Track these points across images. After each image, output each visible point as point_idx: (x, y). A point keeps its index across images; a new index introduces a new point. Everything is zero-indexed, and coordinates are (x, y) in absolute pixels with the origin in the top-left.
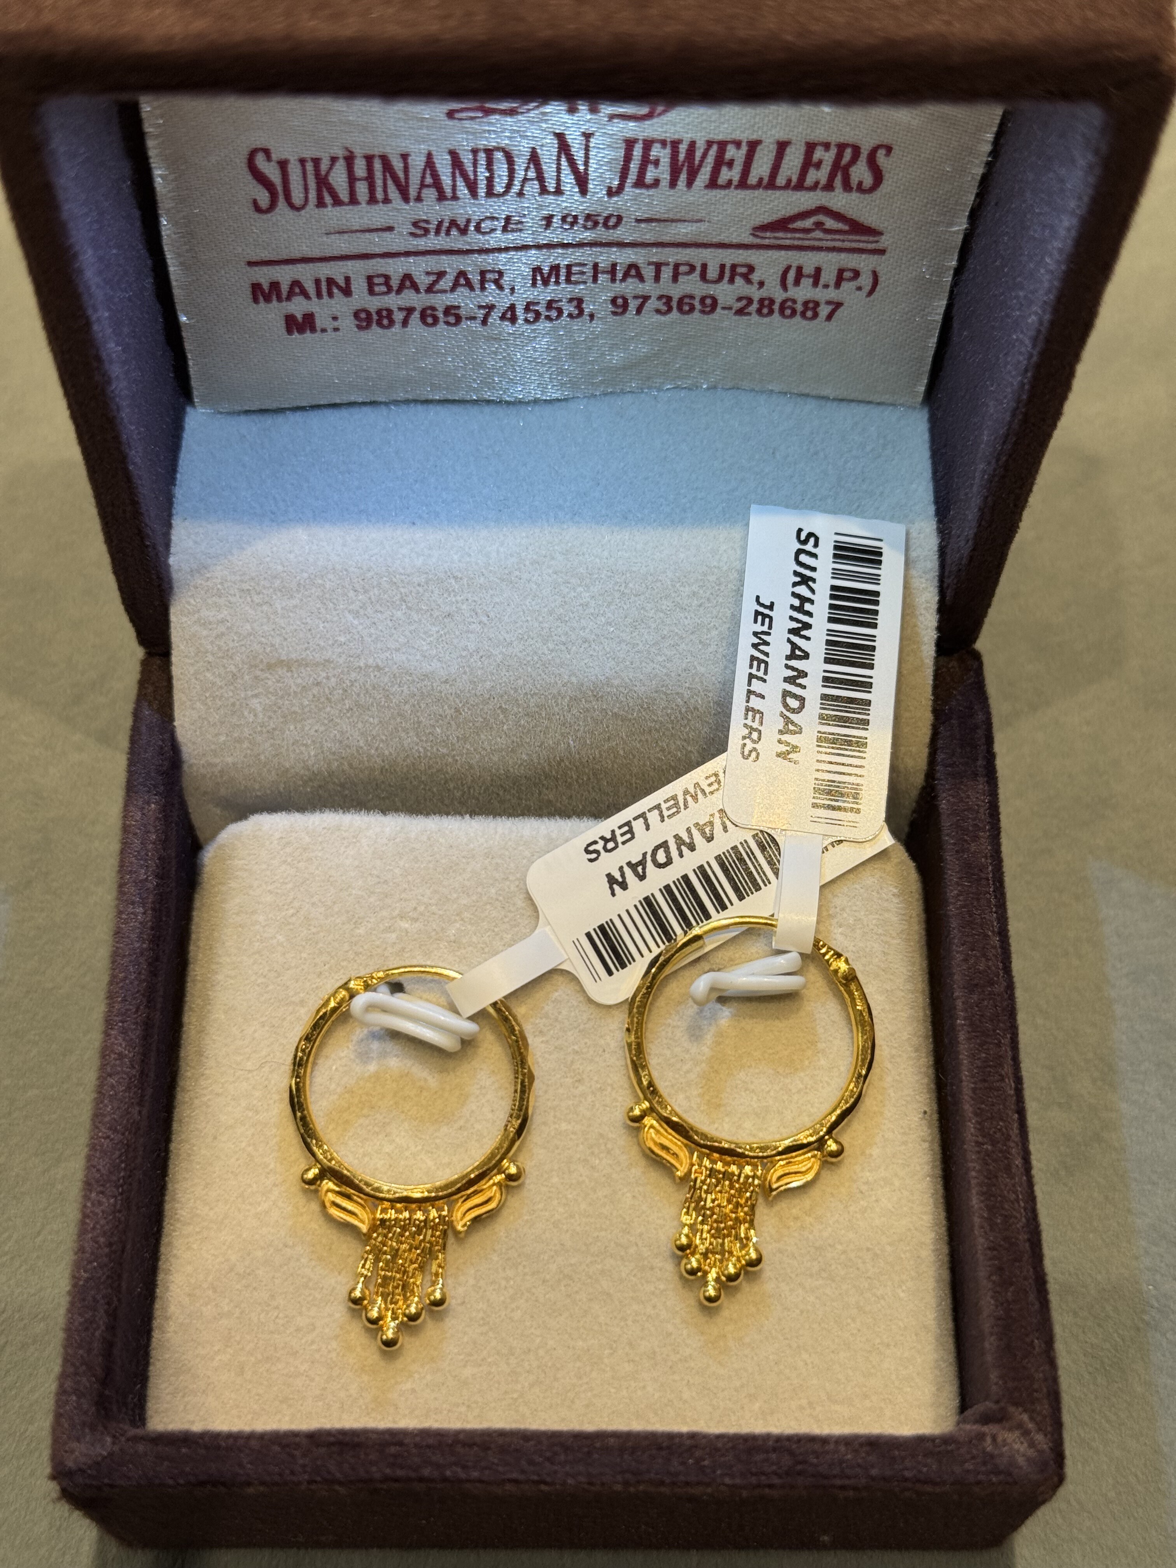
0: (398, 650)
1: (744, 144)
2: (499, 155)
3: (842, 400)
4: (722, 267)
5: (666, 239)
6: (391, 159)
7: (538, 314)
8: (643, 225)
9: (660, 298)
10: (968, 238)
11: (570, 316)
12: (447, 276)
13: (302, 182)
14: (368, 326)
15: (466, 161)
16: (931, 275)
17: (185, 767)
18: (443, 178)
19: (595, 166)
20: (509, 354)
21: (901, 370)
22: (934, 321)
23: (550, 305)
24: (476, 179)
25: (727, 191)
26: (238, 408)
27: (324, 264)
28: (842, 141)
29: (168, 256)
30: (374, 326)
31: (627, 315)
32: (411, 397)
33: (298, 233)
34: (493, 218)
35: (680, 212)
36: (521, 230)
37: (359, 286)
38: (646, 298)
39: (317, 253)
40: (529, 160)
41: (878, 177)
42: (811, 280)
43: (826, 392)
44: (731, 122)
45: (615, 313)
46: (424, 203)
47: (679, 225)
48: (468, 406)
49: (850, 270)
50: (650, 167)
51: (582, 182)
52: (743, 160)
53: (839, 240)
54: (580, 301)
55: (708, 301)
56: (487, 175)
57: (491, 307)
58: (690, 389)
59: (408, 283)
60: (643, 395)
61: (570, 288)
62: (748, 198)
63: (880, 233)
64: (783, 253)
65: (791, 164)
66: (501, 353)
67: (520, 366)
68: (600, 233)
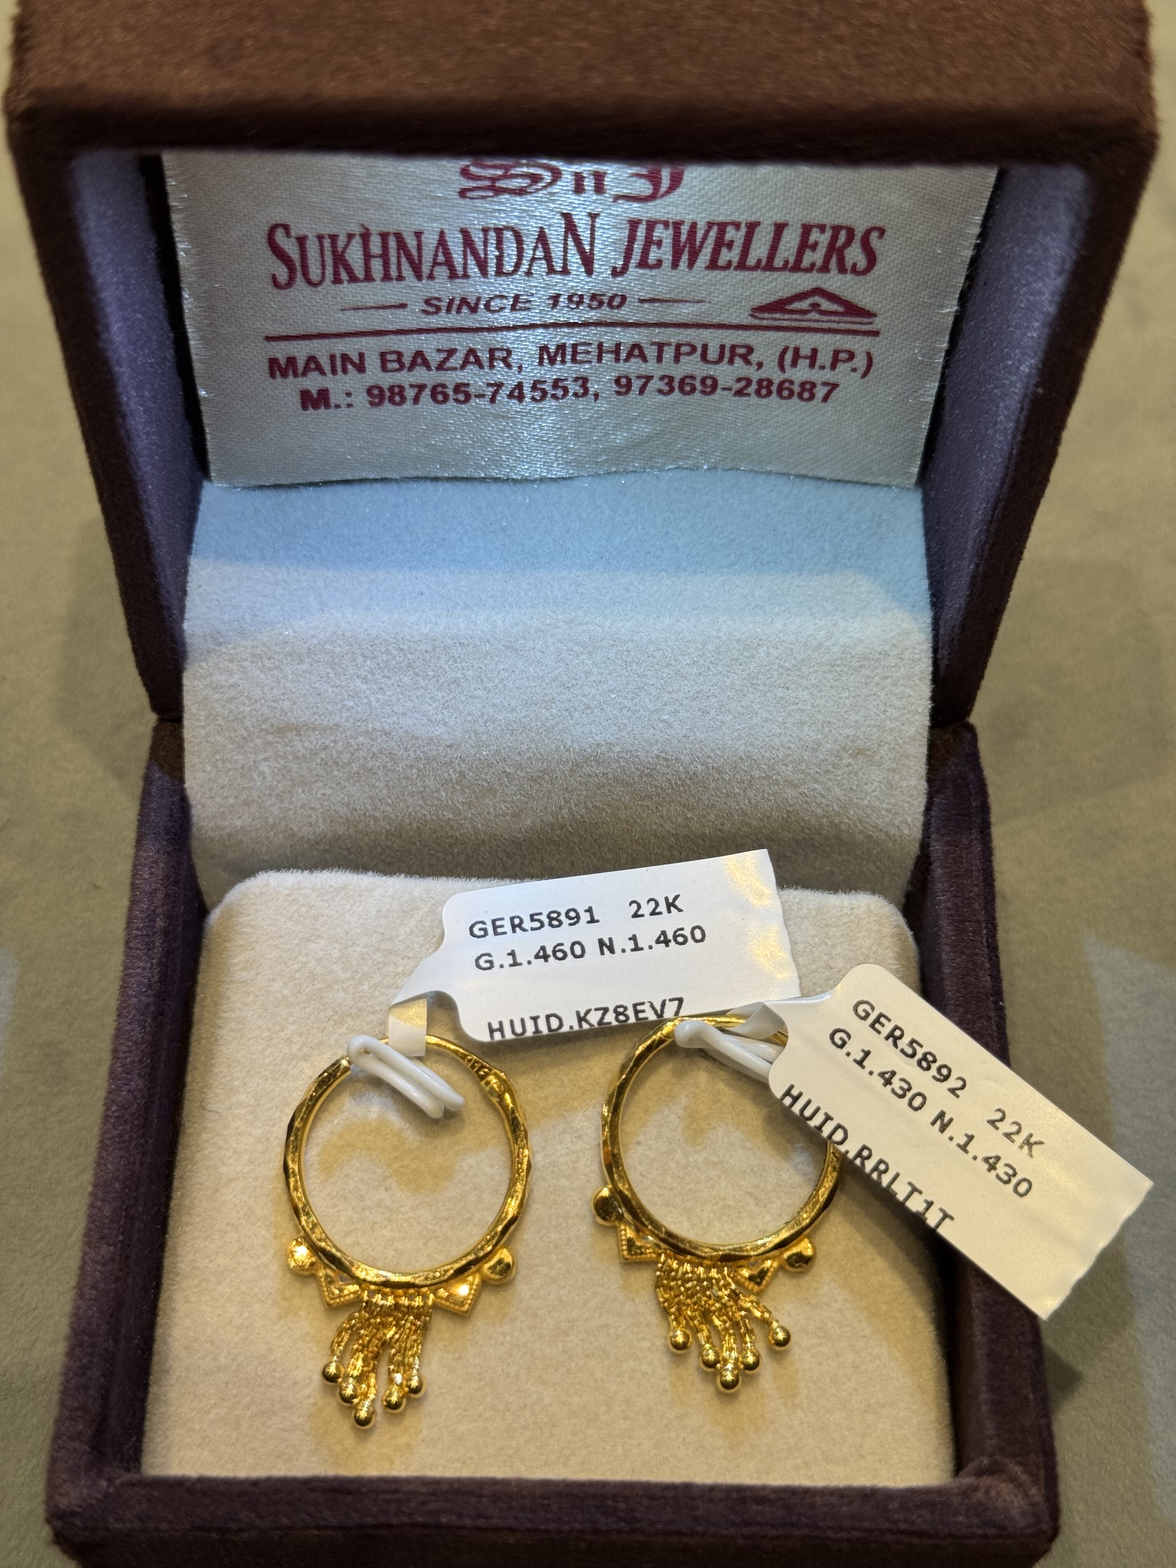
0: (404, 714)
1: (743, 226)
2: (508, 235)
3: (838, 481)
4: (722, 347)
5: (668, 319)
6: (405, 236)
7: (544, 393)
8: (646, 305)
9: (662, 378)
10: (959, 320)
11: (576, 395)
12: (458, 354)
13: (320, 259)
14: (380, 403)
15: (476, 240)
16: (924, 356)
17: (194, 830)
18: (455, 256)
19: (600, 246)
20: (516, 433)
21: (895, 451)
22: (926, 402)
23: (556, 384)
24: (486, 258)
25: (727, 272)
26: (253, 483)
27: (339, 340)
28: (836, 223)
29: (189, 330)
30: (386, 402)
31: (630, 395)
32: (420, 475)
33: (315, 309)
34: (502, 297)
35: (682, 293)
36: (528, 309)
37: (373, 363)
38: (649, 378)
39: (333, 329)
40: (537, 239)
41: (872, 259)
42: (808, 361)
43: (821, 474)
44: (731, 204)
45: (618, 393)
46: (437, 281)
47: (681, 305)
48: (476, 484)
49: (846, 351)
50: (654, 248)
51: (588, 262)
52: (742, 241)
53: (835, 321)
54: (585, 380)
55: (709, 382)
56: (497, 253)
57: (499, 386)
58: (690, 470)
59: (419, 360)
60: (645, 475)
61: (576, 367)
62: (746, 279)
63: (874, 315)
64: (781, 334)
65: (788, 245)
66: (508, 431)
67: (526, 444)
68: (604, 313)
